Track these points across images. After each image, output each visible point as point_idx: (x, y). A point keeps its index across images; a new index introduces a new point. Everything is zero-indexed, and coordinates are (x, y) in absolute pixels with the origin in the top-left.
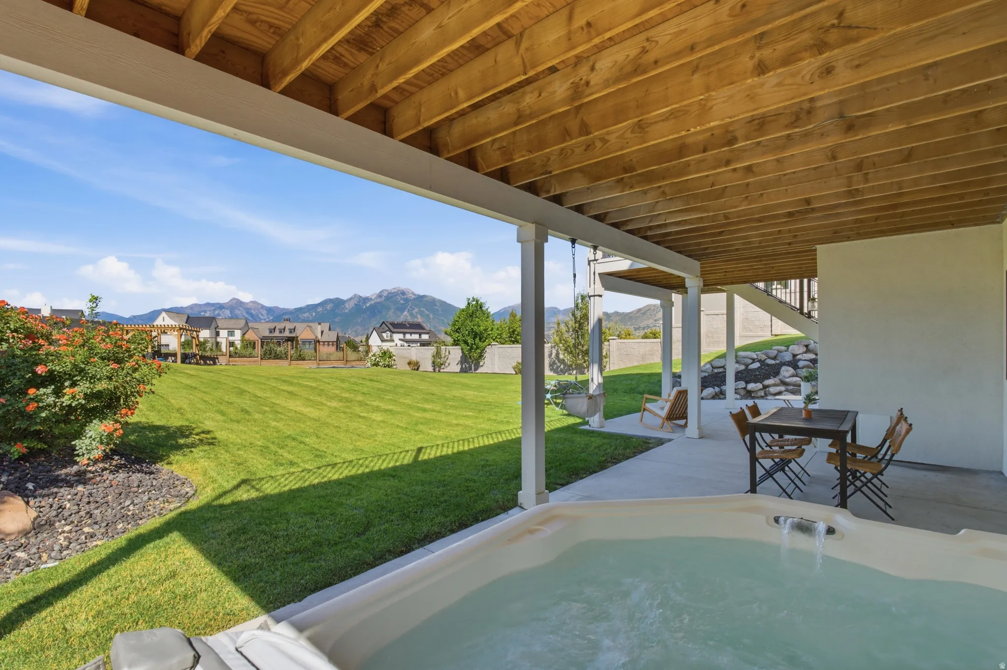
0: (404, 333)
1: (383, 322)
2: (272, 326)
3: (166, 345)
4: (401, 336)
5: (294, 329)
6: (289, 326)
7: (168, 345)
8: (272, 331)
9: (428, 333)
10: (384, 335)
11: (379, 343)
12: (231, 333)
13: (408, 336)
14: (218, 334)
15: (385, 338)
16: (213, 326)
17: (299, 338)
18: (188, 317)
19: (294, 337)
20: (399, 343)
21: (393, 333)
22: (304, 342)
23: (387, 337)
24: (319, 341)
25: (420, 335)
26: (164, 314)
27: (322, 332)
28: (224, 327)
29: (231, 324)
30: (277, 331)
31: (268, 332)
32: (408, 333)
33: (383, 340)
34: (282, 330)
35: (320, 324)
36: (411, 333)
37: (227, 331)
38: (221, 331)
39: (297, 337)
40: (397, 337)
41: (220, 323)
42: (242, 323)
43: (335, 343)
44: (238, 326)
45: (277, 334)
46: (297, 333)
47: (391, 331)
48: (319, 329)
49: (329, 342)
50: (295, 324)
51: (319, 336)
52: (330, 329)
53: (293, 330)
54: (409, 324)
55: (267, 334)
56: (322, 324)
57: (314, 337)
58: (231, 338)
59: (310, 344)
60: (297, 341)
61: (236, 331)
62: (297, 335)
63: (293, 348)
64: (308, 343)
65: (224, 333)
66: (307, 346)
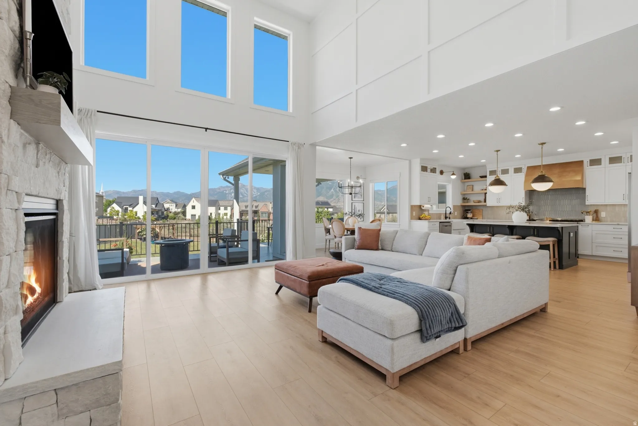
2: (246, 204)
5: (258, 206)
6: (255, 204)
7: (195, 215)
9: (332, 208)
12: (226, 209)
14: (220, 209)
16: (217, 205)
17: (260, 212)
19: (257, 210)
24: (270, 213)
25: (328, 209)
26: (194, 199)
28: (223, 205)
29: (226, 203)
30: (249, 207)
31: (245, 207)
35: (271, 203)
37: (223, 207)
38: (221, 208)
39: (259, 210)
41: (221, 203)
42: (231, 203)
44: (229, 205)
46: (259, 208)
48: (270, 206)
50: (258, 203)
53: (256, 207)
54: (321, 202)
57: (268, 211)
58: (226, 212)
59: (265, 215)
60: (259, 212)
61: (228, 207)
62: (259, 209)
63: (257, 217)
64: (264, 214)
65: (222, 208)
66: (264, 216)
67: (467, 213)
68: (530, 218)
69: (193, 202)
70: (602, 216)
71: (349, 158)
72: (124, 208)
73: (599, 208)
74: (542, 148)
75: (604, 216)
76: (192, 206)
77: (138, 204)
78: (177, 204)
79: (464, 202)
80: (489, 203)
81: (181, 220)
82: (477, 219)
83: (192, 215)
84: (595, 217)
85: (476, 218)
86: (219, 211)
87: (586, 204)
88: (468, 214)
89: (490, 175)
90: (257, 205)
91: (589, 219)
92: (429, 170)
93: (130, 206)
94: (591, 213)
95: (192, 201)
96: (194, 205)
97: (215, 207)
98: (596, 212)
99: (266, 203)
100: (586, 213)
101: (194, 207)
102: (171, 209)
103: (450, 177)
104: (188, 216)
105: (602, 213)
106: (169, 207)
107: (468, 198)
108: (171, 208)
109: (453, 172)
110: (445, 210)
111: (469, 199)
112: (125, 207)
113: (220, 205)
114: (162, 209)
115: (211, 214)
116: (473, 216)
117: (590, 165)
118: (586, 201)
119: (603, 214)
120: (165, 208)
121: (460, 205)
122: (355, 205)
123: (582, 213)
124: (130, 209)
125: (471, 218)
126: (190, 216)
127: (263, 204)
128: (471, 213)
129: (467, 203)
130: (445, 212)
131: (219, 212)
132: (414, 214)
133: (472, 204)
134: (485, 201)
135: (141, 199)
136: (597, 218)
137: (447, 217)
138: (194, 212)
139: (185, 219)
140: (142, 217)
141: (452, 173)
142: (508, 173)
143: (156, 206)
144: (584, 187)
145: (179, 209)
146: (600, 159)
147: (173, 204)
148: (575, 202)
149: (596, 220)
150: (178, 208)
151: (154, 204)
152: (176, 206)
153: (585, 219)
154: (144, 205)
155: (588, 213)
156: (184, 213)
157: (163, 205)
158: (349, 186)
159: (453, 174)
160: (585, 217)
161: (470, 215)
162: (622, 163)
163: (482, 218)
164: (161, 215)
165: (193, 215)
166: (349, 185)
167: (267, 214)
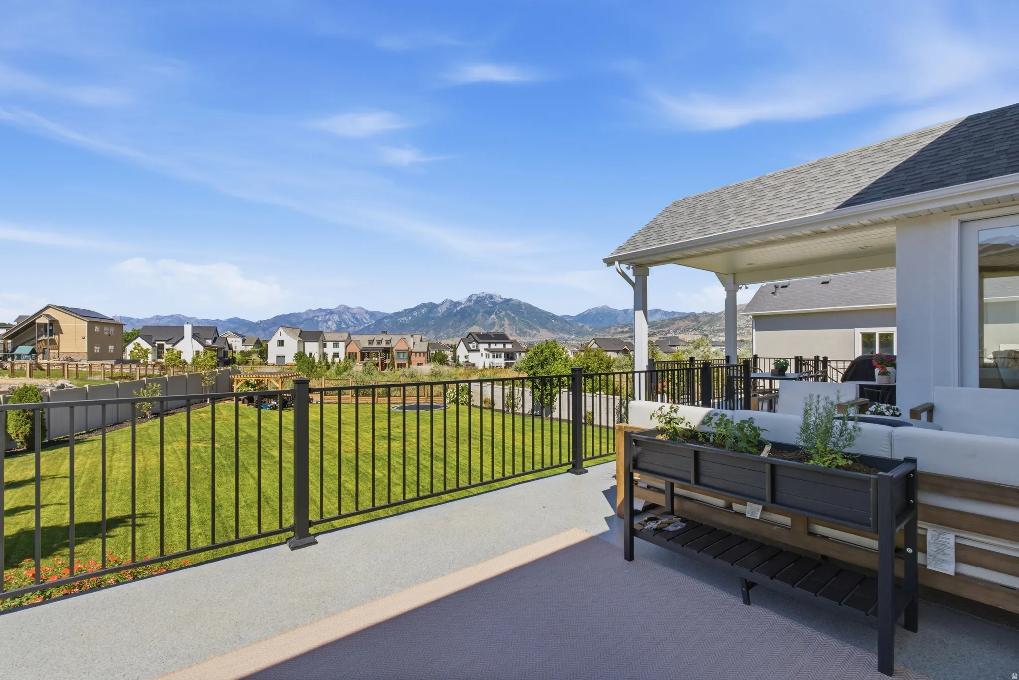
0: (489, 344)
1: (470, 333)
2: (370, 337)
3: (282, 357)
4: (486, 346)
5: (390, 341)
6: (386, 337)
7: (284, 357)
8: (371, 342)
9: (511, 343)
10: (471, 346)
11: (466, 353)
12: (336, 345)
13: (493, 347)
14: (325, 346)
15: (472, 348)
16: (321, 339)
17: (394, 350)
18: (301, 331)
19: (389, 348)
20: (484, 353)
21: (478, 343)
22: (398, 353)
23: (473, 347)
24: (412, 352)
25: (504, 345)
26: (281, 329)
27: (414, 343)
28: (331, 340)
29: (337, 336)
30: (375, 342)
31: (367, 343)
32: (493, 343)
33: (469, 351)
34: (379, 342)
35: (412, 336)
36: (495, 344)
37: (332, 343)
38: (328, 343)
39: (393, 348)
40: (482, 347)
41: (328, 336)
42: (345, 335)
43: (426, 355)
44: (342, 339)
45: (375, 345)
46: (393, 344)
47: (476, 341)
48: (411, 341)
49: (420, 353)
50: (390, 336)
51: (412, 348)
52: (421, 341)
53: (388, 342)
54: (493, 334)
55: (366, 345)
56: (415, 336)
57: (407, 349)
58: (336, 350)
59: (403, 355)
60: (392, 352)
61: (340, 343)
62: (393, 346)
63: (389, 358)
64: (401, 354)
65: (330, 345)
66: (401, 357)
69: (280, 335)
72: (157, 345)
76: (279, 341)
77: (183, 337)
78: (246, 338)
81: (258, 366)
83: (278, 357)
86: (325, 350)
90: (389, 339)
93: (168, 341)
95: (278, 333)
96: (281, 339)
97: (317, 344)
99: (405, 336)
101: (281, 343)
102: (236, 347)
104: (271, 359)
108: (236, 344)
112: (157, 343)
113: (327, 339)
115: (311, 354)
120: (230, 344)
124: (166, 346)
126: (275, 357)
127: (399, 337)
131: (325, 352)
135: (188, 330)
138: (281, 351)
139: (266, 365)
140: (189, 361)
143: (214, 342)
145: (249, 346)
147: (237, 339)
150: (246, 346)
151: (210, 339)
152: (244, 341)
154: (193, 340)
156: (263, 354)
157: (227, 340)
164: (224, 356)
165: (280, 357)
167: (406, 355)
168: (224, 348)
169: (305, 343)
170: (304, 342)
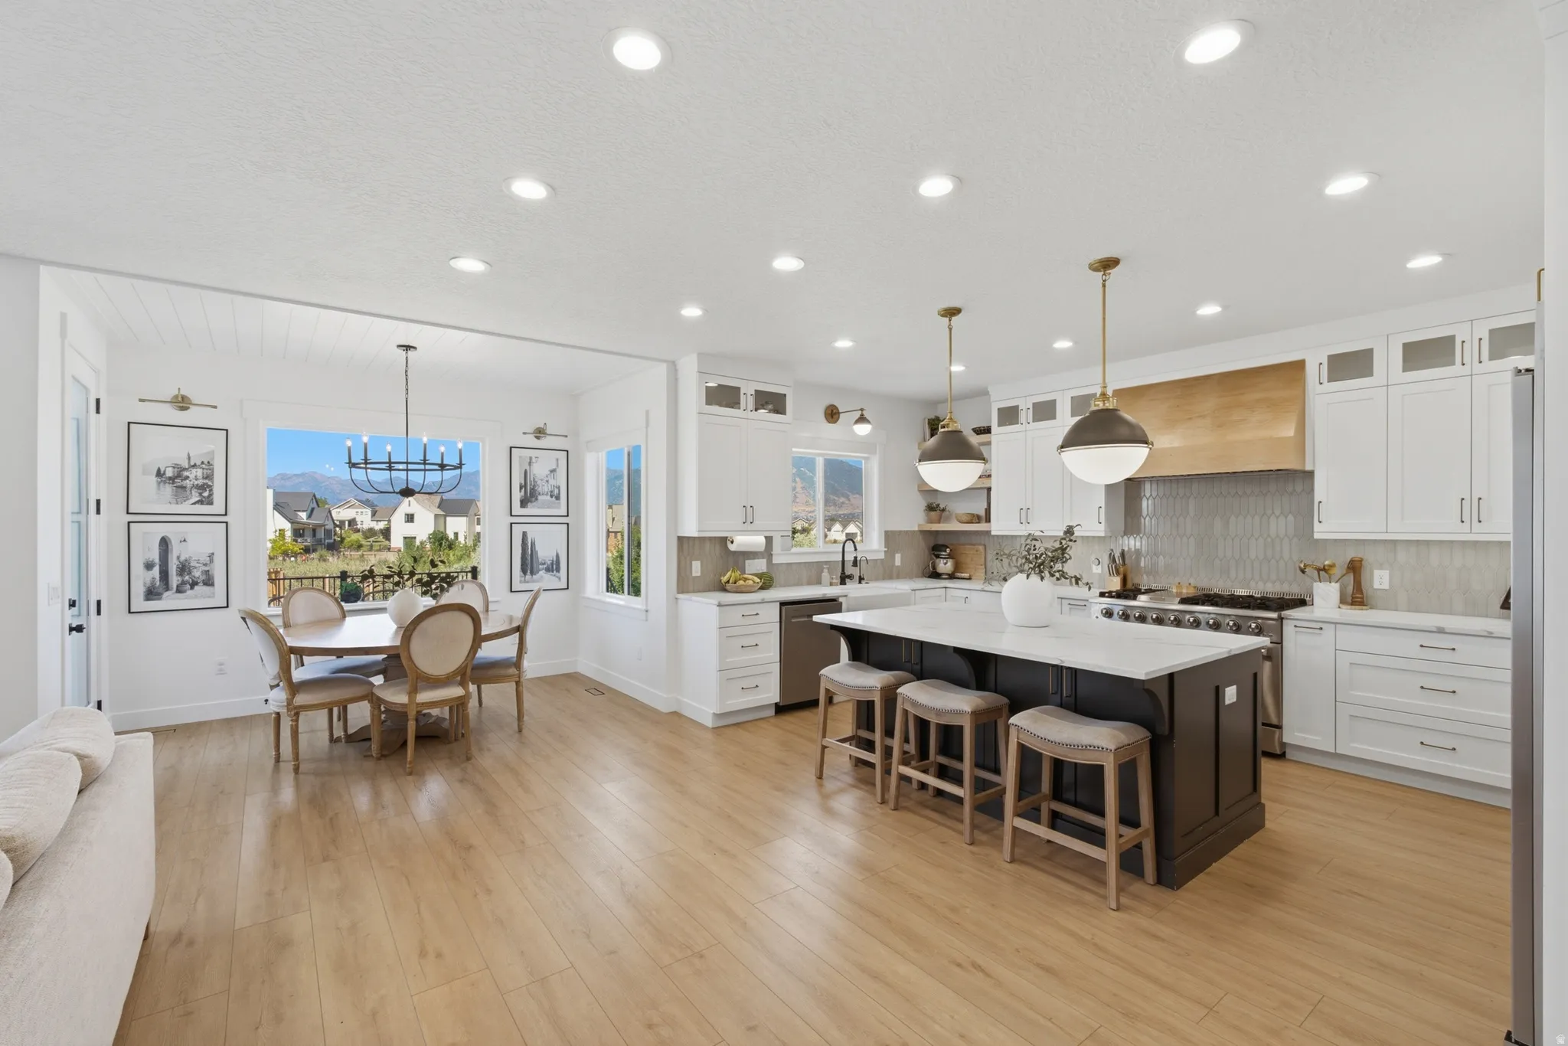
67: (938, 556)
68: (1124, 581)
69: (409, 505)
70: (1376, 585)
71: (399, 346)
73: (1369, 556)
74: (1104, 286)
75: (1386, 586)
76: (407, 515)
78: (377, 508)
79: (931, 521)
80: (997, 527)
81: (377, 551)
82: (970, 579)
83: (405, 538)
84: (1350, 589)
85: (966, 575)
87: (1316, 536)
88: (938, 560)
89: (1000, 425)
91: (1326, 595)
92: (747, 400)
94: (1337, 572)
95: (406, 504)
96: (410, 511)
97: (465, 518)
98: (1355, 567)
100: (1316, 572)
101: (410, 518)
102: (359, 523)
103: (853, 431)
104: (397, 541)
105: (1377, 573)
106: (355, 518)
107: (942, 506)
108: (359, 519)
109: (860, 412)
110: (841, 550)
111: (943, 510)
114: (327, 522)
115: (456, 534)
116: (958, 567)
117: (1331, 379)
118: (1317, 526)
119: (1380, 579)
120: (334, 518)
121: (916, 529)
122: (525, 534)
123: (1303, 572)
125: (952, 576)
126: (402, 539)
128: (950, 556)
129: (939, 522)
130: (841, 559)
131: (478, 530)
132: (696, 568)
133: (954, 526)
134: (988, 520)
136: (1356, 597)
137: (851, 577)
138: (410, 530)
139: (389, 549)
141: (858, 415)
142: (1054, 418)
143: (309, 517)
144: (1308, 468)
145: (380, 521)
146: (1369, 353)
147: (364, 510)
148: (1281, 525)
149: (1353, 603)
150: (377, 521)
151: (303, 511)
152: (374, 514)
153: (1311, 595)
154: (275, 512)
155: (1324, 572)
156: (386, 533)
157: (330, 512)
158: (425, 464)
159: (862, 419)
160: (1312, 587)
161: (945, 566)
162: (1454, 364)
163: (983, 575)
164: (323, 537)
165: (408, 537)
166: (425, 460)
168: (325, 525)
169: (448, 519)
170: (445, 516)
